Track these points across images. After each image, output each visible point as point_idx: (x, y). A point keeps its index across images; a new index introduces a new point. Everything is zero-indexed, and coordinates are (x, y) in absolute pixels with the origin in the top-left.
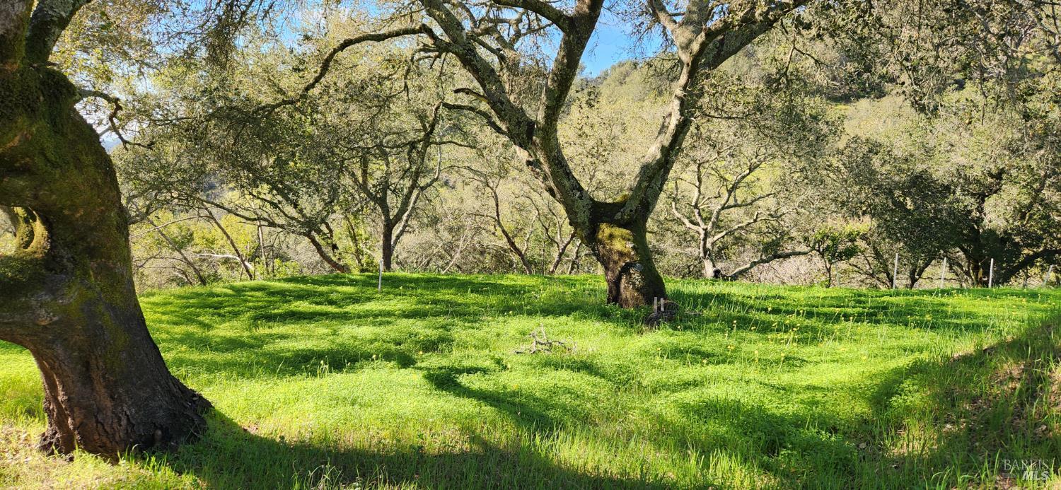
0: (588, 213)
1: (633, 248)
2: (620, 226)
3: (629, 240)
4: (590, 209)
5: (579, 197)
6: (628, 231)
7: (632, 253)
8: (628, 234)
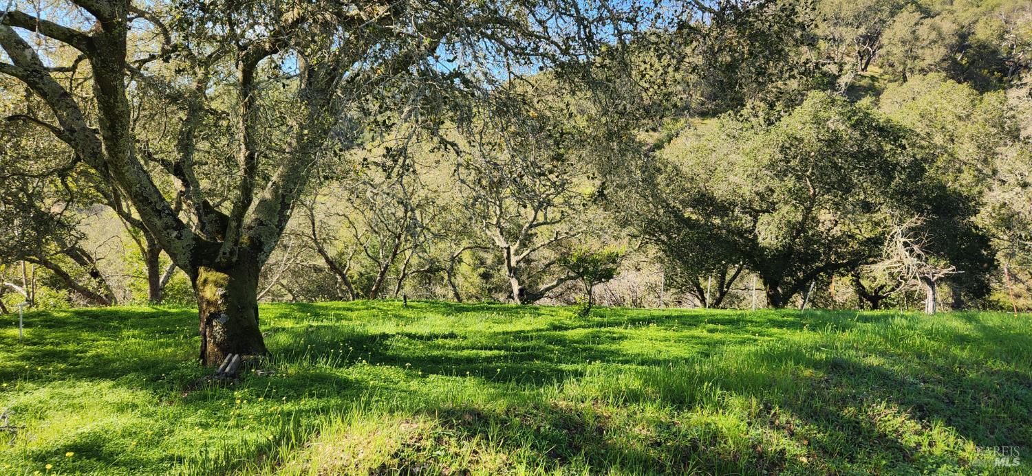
0: (188, 254)
1: (223, 296)
2: (218, 269)
3: (221, 286)
4: (191, 250)
5: (176, 237)
6: (226, 276)
7: (219, 302)
8: (224, 279)
